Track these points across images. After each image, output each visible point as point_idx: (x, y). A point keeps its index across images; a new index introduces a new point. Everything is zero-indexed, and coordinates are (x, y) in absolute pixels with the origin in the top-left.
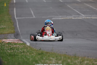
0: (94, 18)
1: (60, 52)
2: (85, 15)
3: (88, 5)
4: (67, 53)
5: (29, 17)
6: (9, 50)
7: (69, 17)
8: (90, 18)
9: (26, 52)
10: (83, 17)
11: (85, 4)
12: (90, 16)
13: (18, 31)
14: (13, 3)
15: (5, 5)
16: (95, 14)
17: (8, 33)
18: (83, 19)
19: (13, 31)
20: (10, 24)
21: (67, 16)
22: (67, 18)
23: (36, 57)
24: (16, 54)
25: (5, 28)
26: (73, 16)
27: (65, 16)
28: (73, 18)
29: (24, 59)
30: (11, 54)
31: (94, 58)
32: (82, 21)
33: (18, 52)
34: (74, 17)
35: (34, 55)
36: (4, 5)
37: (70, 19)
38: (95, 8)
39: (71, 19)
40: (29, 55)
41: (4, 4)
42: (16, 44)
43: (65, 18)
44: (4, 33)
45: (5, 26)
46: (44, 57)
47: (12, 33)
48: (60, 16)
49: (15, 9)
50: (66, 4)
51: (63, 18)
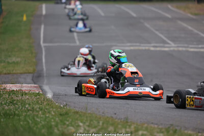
0: (192, 50)
1: (103, 113)
2: (175, 44)
3: (185, 25)
4: (115, 114)
5: (67, 44)
6: (6, 105)
7: (144, 47)
8: (184, 49)
9: (38, 109)
10: (171, 47)
11: (179, 22)
12: (186, 45)
13: (43, 70)
14: (41, 15)
15: (25, 18)
16: (195, 43)
17: (22, 72)
18: (171, 51)
19: (31, 69)
20: (30, 55)
21: (142, 45)
22: (140, 48)
23: (52, 120)
24: (17, 112)
25: (17, 63)
26: (153, 45)
27: (138, 44)
28: (152, 49)
29: (28, 122)
30: (8, 112)
31: (160, 127)
32: (169, 55)
33: (22, 109)
34: (154, 47)
35: (51, 117)
36: (22, 19)
37: (145, 50)
38: (196, 31)
39: (149, 50)
40: (42, 116)
41: (23, 16)
42: (26, 94)
43: (136, 48)
44: (14, 72)
45: (18, 60)
46: (68, 121)
47: (30, 71)
48: (129, 44)
49: (43, 27)
50: (142, 21)
51: (132, 48)
